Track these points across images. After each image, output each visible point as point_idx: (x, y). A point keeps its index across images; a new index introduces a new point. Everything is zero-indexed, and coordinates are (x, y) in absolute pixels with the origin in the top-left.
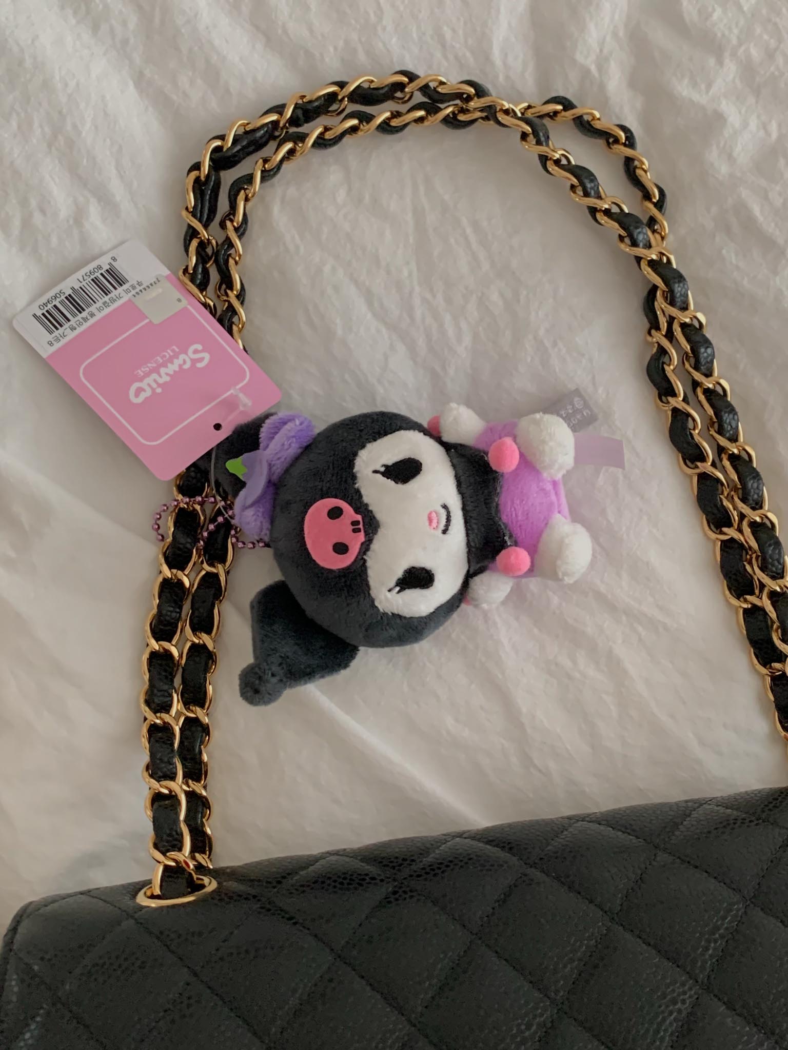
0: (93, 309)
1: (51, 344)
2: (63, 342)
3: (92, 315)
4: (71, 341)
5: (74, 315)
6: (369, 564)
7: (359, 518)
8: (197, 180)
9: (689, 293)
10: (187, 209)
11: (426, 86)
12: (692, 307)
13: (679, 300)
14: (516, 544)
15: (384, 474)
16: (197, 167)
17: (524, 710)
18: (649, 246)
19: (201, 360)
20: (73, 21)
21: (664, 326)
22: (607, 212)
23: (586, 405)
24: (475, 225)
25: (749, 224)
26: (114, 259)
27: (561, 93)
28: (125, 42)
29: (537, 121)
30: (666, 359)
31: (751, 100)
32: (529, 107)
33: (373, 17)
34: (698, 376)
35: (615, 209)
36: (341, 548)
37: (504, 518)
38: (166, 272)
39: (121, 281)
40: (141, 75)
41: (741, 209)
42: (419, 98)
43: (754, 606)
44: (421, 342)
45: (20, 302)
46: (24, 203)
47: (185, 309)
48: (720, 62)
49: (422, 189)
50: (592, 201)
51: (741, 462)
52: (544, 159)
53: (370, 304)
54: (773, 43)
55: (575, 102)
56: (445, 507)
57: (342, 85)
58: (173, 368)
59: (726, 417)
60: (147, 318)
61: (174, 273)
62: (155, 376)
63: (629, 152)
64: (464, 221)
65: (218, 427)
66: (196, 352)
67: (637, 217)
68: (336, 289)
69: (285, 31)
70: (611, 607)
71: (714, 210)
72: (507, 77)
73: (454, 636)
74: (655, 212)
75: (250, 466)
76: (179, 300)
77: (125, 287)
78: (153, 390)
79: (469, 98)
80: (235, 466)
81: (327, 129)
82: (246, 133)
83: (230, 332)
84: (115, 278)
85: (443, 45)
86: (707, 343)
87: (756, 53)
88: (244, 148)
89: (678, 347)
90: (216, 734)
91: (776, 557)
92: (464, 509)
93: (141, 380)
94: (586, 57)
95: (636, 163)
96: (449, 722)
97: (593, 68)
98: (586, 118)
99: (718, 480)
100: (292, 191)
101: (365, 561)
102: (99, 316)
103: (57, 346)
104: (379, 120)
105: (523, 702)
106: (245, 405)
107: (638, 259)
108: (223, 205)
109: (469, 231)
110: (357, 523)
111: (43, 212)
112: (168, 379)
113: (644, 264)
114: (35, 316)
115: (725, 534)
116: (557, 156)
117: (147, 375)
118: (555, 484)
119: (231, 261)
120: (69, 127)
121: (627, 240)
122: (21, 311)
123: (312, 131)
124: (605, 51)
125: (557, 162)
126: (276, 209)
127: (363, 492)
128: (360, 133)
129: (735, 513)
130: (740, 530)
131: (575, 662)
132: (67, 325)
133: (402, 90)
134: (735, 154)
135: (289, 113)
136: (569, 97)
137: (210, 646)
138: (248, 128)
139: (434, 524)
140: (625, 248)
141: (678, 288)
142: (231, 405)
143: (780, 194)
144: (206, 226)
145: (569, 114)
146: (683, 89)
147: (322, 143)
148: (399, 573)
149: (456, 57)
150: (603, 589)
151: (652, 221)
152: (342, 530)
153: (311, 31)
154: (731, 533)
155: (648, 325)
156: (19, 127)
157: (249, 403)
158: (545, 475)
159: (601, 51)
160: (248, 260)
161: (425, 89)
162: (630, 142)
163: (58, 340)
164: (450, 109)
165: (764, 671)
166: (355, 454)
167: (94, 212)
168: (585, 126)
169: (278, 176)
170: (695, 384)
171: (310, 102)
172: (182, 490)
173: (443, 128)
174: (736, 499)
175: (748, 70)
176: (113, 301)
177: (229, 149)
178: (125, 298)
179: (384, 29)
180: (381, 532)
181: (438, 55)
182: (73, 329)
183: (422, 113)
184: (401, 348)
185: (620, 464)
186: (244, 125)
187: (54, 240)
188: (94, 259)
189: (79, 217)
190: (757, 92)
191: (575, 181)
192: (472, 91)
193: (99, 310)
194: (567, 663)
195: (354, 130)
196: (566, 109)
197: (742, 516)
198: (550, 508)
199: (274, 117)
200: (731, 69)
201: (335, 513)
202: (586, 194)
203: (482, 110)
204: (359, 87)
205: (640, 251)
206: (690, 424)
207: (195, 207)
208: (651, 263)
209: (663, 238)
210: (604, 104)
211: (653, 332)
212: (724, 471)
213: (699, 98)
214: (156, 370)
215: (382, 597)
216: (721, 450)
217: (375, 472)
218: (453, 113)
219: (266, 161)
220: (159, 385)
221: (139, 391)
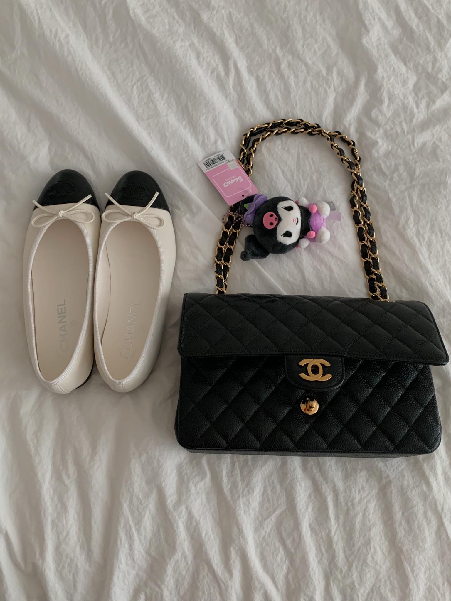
0: (217, 164)
1: (206, 170)
2: (209, 170)
3: (217, 165)
4: (211, 171)
5: (213, 165)
6: (278, 228)
7: (277, 217)
8: (246, 138)
9: (363, 183)
10: (242, 144)
11: (305, 123)
12: (363, 186)
13: (360, 184)
14: (313, 230)
15: (284, 209)
16: (246, 134)
17: (307, 276)
18: (355, 170)
19: (241, 180)
20: (221, 95)
21: (356, 190)
22: (346, 160)
23: (333, 205)
24: (312, 159)
25: (380, 169)
26: (223, 153)
27: (338, 130)
28: (233, 102)
29: (332, 136)
30: (355, 198)
31: (386, 139)
32: (330, 133)
33: (295, 105)
34: (362, 203)
35: (348, 160)
36: (271, 224)
37: (311, 224)
38: (235, 158)
39: (224, 158)
40: (236, 110)
41: (379, 165)
42: (303, 126)
43: (367, 261)
44: (294, 185)
45: (200, 159)
46: (204, 136)
47: (238, 168)
48: (379, 129)
49: (300, 148)
50: (342, 157)
51: (370, 226)
52: (332, 145)
53: (283, 174)
54: (393, 126)
55: (341, 133)
56: (297, 218)
57: (284, 120)
58: (234, 180)
59: (368, 214)
60: (229, 168)
61: (237, 159)
62: (230, 182)
63: (353, 147)
64: (310, 158)
65: (243, 196)
66: (240, 178)
67: (353, 163)
68: (276, 169)
69: (272, 105)
70: (332, 255)
71: (372, 164)
72: (326, 125)
73: (292, 256)
74: (358, 162)
75: (250, 207)
76: (237, 166)
77: (225, 160)
78: (229, 185)
79: (316, 128)
80: (246, 206)
81: (279, 130)
82: (259, 128)
83: (248, 175)
84: (223, 158)
85: (311, 115)
86: (366, 196)
87: (388, 128)
88: (258, 132)
89: (358, 195)
90: (230, 270)
91: (375, 249)
92: (302, 220)
93: (227, 182)
94: (346, 122)
95: (355, 150)
96: (288, 276)
97: (347, 126)
98: (344, 137)
99: (363, 229)
100: (268, 144)
101: (277, 228)
102: (218, 166)
103: (208, 171)
104: (292, 130)
105: (307, 275)
106: (250, 192)
107: (352, 173)
108: (250, 145)
109: (311, 160)
110: (277, 218)
111: (208, 139)
112: (233, 183)
113: (353, 174)
114: (203, 163)
115: (363, 243)
116: (335, 145)
117: (228, 181)
118: (324, 219)
119: (251, 159)
120: (217, 120)
121: (349, 168)
122: (201, 161)
123: (275, 130)
124: (351, 122)
125: (335, 146)
126: (263, 148)
127: (279, 211)
128: (287, 133)
129: (366, 238)
130: (367, 242)
131: (321, 267)
132: (211, 166)
133: (299, 124)
134: (379, 152)
135: (271, 125)
136: (341, 132)
137: (233, 249)
138: (260, 127)
139: (294, 222)
140: (349, 170)
141: (360, 181)
142: (246, 192)
143: (389, 163)
144: (246, 149)
145: (340, 136)
146: (369, 134)
147: (277, 134)
148: (284, 232)
149: (314, 118)
150: (331, 251)
151: (357, 165)
152: (273, 220)
153: (279, 106)
154: (365, 242)
155: (351, 190)
156: (205, 118)
157: (251, 191)
158: (322, 216)
159: (350, 122)
160: (254, 159)
161: (305, 124)
162: (354, 145)
163: (208, 169)
164: (310, 130)
165: (368, 277)
166: (278, 203)
167: (219, 142)
168: (343, 140)
169: (265, 140)
170: (361, 205)
171: (276, 123)
172: (231, 211)
173: (308, 135)
174: (367, 234)
175: (386, 132)
176: (222, 163)
177: (255, 131)
178: (225, 163)
179: (297, 108)
180: (281, 221)
181: (309, 117)
182: (212, 167)
183: (303, 130)
184: (289, 186)
185: (340, 220)
186: (259, 126)
187: (209, 147)
188: (218, 152)
189: (216, 142)
190: (387, 138)
191: (339, 152)
192: (317, 126)
193: (219, 164)
194: (319, 267)
195: (286, 131)
196: (339, 134)
197: (368, 238)
198: (322, 224)
199: (266, 125)
200: (381, 131)
201: (271, 216)
202: (341, 155)
203: (318, 131)
204: (289, 121)
205: (353, 171)
206: (358, 215)
207: (244, 144)
208: (355, 174)
209: (358, 169)
210: (349, 135)
211: (353, 191)
212: (365, 227)
213: (372, 136)
214: (230, 180)
215: (279, 237)
216: (365, 222)
217: (282, 208)
218: (311, 131)
219: (263, 136)
220: (231, 184)
221: (226, 184)
